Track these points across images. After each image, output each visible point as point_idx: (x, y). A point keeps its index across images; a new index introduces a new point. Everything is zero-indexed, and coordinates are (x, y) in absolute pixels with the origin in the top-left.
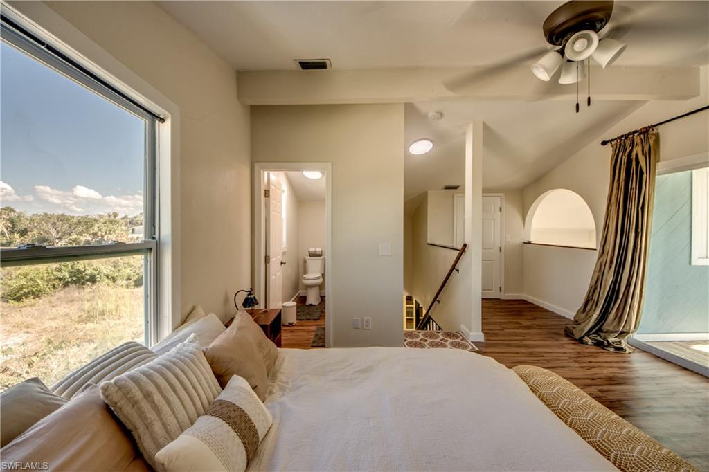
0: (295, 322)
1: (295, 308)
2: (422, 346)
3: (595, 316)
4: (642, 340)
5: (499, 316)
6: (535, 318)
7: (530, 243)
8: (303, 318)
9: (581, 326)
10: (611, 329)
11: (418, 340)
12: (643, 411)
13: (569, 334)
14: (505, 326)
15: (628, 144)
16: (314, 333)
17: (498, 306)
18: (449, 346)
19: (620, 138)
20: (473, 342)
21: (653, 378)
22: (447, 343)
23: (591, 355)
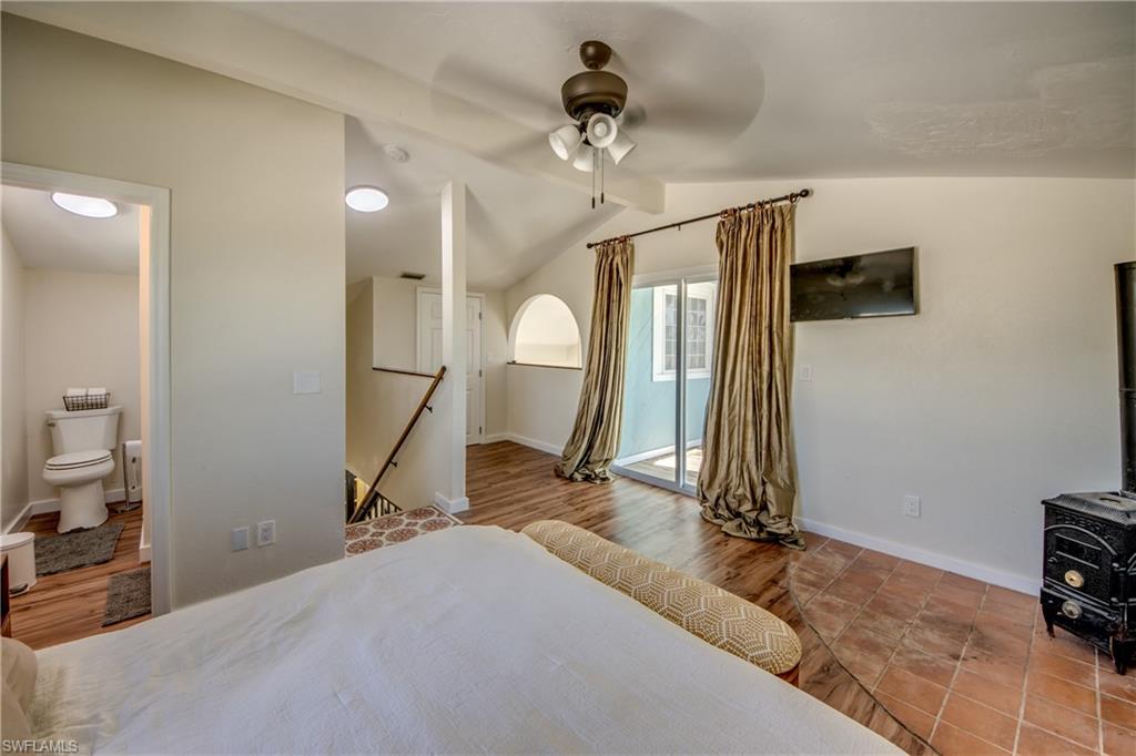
0: (32, 582)
1: (32, 544)
2: (375, 545)
3: (584, 446)
4: (621, 465)
5: (482, 468)
6: (522, 463)
7: (514, 363)
8: (58, 567)
9: (571, 461)
10: (597, 458)
11: (367, 537)
12: (634, 539)
13: (559, 474)
14: (491, 480)
15: (610, 251)
16: (105, 594)
17: (479, 455)
18: (420, 531)
19: (603, 243)
20: (453, 515)
21: (634, 503)
22: (417, 528)
23: (583, 492)
